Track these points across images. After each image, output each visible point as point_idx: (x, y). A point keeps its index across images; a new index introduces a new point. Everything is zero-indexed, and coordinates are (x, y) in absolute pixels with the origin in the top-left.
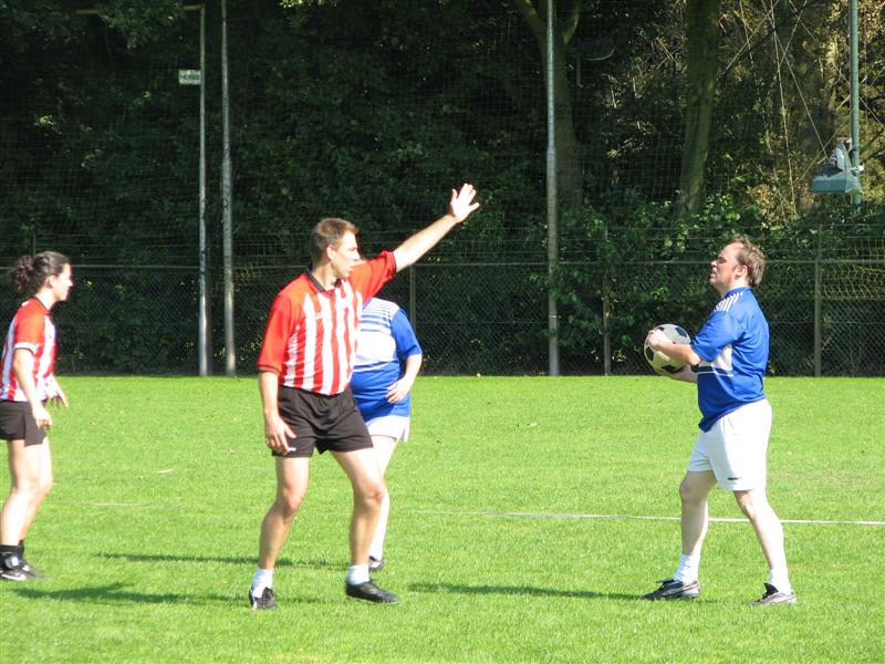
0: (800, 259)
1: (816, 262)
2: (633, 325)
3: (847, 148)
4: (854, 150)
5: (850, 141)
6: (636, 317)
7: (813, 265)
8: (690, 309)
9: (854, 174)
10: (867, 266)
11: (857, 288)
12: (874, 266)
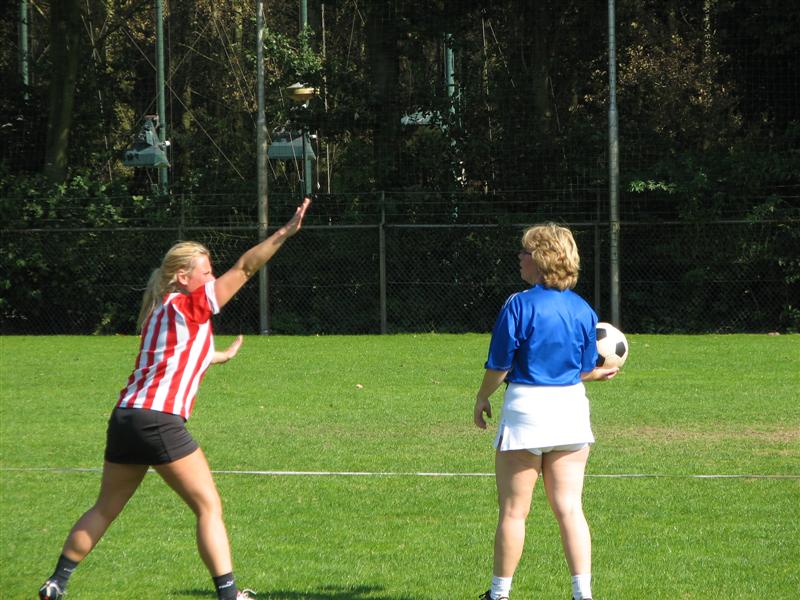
0: (164, 226)
1: (179, 229)
2: (11, 289)
3: (155, 125)
4: (161, 126)
5: (157, 118)
6: (12, 282)
7: (177, 231)
8: (62, 274)
9: (162, 149)
10: (228, 232)
11: (219, 253)
12: (234, 232)
